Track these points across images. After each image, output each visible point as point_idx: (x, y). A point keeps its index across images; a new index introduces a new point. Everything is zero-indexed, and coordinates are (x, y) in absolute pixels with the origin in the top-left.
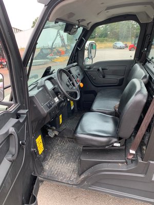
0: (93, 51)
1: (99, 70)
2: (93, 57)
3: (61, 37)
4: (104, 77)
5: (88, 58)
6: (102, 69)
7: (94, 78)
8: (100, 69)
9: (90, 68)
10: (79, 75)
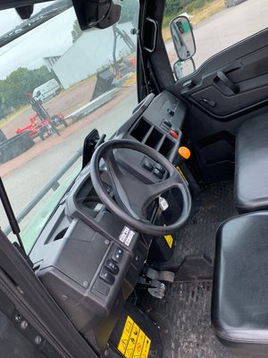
0: (186, 38)
1: (217, 79)
2: (191, 53)
3: (122, 36)
4: (237, 90)
5: (181, 60)
6: (226, 73)
7: (212, 103)
8: (220, 74)
9: (193, 84)
10: (172, 114)
